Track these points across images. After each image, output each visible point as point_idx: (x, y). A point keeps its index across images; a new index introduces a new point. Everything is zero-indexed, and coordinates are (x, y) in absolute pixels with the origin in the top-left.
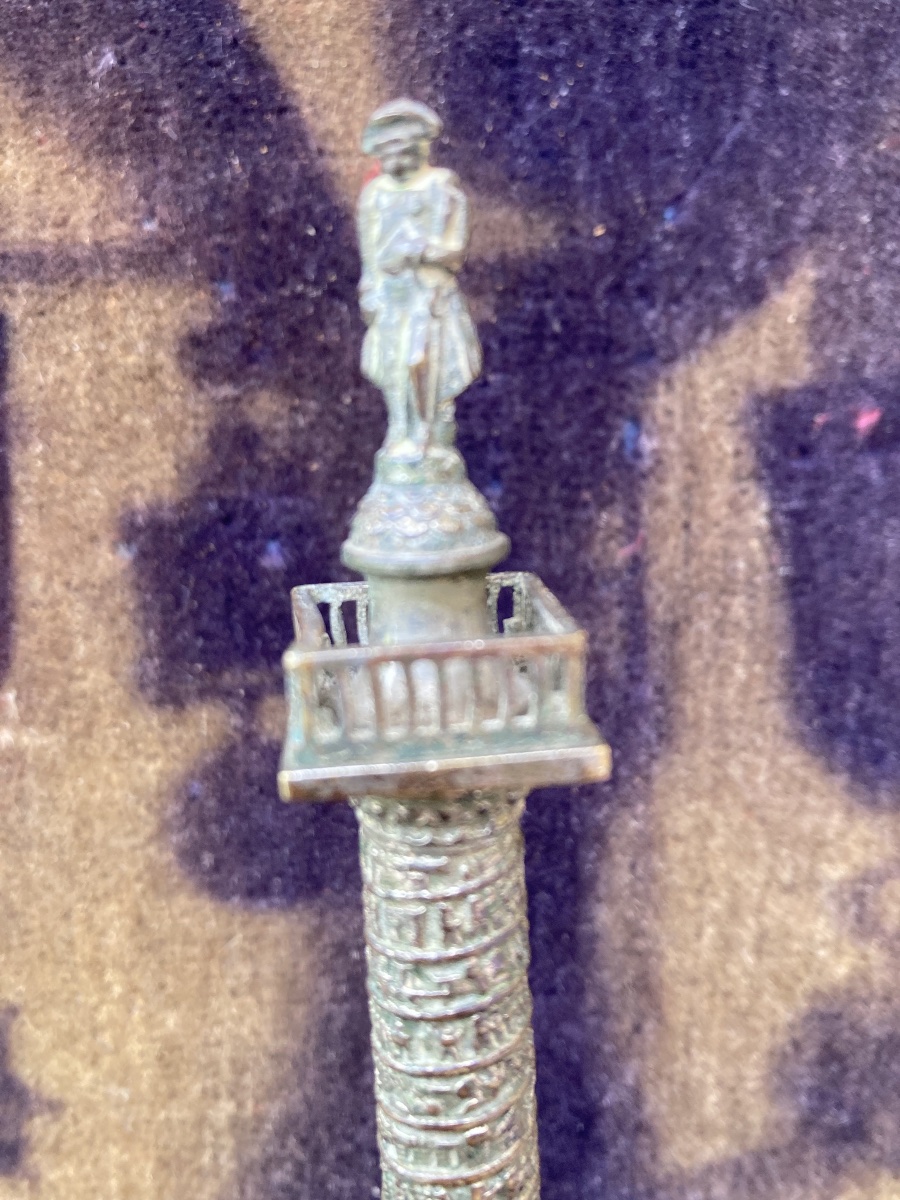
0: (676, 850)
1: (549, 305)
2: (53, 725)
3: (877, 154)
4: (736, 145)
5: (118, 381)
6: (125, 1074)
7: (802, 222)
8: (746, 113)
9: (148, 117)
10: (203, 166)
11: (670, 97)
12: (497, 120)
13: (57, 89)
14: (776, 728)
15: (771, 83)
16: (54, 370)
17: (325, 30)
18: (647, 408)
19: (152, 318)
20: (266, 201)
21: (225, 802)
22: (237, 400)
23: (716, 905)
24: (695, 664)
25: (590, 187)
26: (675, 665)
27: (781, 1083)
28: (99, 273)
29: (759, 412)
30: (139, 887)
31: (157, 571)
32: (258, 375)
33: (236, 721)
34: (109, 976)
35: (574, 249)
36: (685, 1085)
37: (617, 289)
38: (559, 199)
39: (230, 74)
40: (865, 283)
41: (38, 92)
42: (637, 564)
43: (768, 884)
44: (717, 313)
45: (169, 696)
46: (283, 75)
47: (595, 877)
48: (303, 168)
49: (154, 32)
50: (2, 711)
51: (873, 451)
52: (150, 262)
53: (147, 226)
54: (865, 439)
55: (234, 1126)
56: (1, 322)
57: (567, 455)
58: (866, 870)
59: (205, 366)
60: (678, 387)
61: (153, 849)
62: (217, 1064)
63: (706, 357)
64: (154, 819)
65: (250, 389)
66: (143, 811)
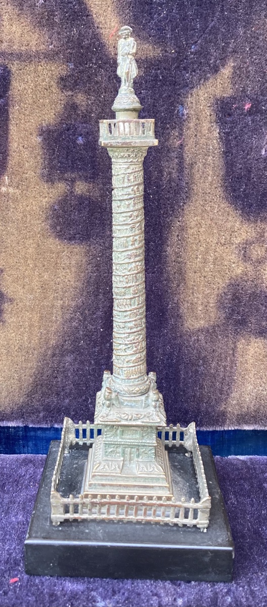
0: (190, 231)
1: (159, 71)
2: (18, 187)
3: (252, 31)
4: (212, 28)
5: (40, 89)
6: (32, 291)
7: (230, 50)
8: (215, 19)
9: (52, 17)
10: (66, 31)
11: (194, 14)
12: (146, 20)
13: (27, 8)
14: (220, 196)
15: (222, 11)
16: (23, 86)
18: (186, 101)
19: (51, 72)
20: (83, 41)
21: (64, 211)
22: (72, 96)
23: (202, 248)
24: (197, 176)
25: (171, 39)
26: (191, 176)
27: (220, 305)
28: (37, 60)
29: (217, 104)
30: (39, 235)
31: (48, 143)
32: (78, 89)
33: (68, 187)
34: (29, 262)
35: (166, 56)
36: (192, 303)
37: (178, 67)
38: (163, 42)
39: (74, 6)
40: (248, 67)
41: (22, 9)
42: (181, 146)
43: (217, 243)
44: (205, 75)
45: (49, 179)
46: (88, 6)
47: (167, 238)
48: (93, 31)
50: (4, 182)
51: (250, 115)
52: (50, 56)
53: (50, 47)
54: (247, 112)
55: (62, 308)
56: (9, 72)
57: (163, 114)
58: (247, 241)
59: (64, 86)
60: (194, 96)
61: (43, 225)
62: (58, 289)
63: (202, 87)
64: (44, 216)
65: (76, 93)
66: (41, 213)
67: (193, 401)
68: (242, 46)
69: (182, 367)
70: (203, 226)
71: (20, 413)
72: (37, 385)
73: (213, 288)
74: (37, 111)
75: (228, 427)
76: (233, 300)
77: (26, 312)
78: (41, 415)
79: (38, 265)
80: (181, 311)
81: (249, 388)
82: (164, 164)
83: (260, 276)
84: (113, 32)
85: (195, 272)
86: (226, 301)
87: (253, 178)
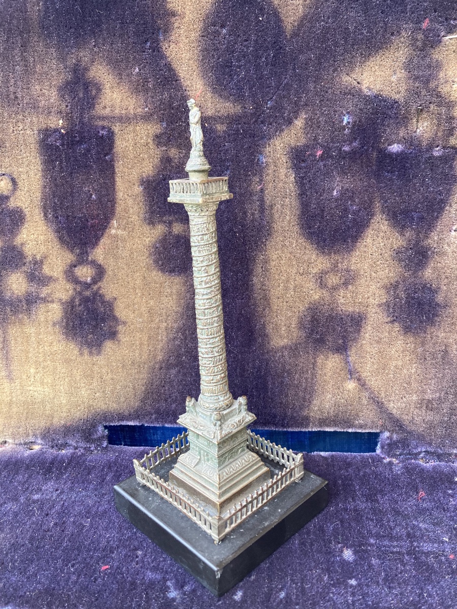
0: (273, 263)
1: (240, 126)
2: (125, 229)
3: (321, 86)
4: (285, 85)
5: (139, 146)
7: (302, 103)
8: (288, 76)
9: (146, 83)
10: (158, 95)
12: (227, 81)
13: (125, 77)
14: (297, 232)
15: (294, 69)
16: (125, 144)
17: (187, 61)
18: (264, 151)
19: (147, 131)
20: (173, 103)
21: (165, 249)
22: (167, 150)
23: (283, 278)
24: (276, 216)
25: (249, 97)
26: (272, 215)
27: (301, 325)
28: (135, 121)
29: (292, 152)
30: (144, 269)
31: (148, 192)
32: (171, 144)
33: (167, 228)
34: (137, 291)
35: (245, 112)
36: (276, 325)
37: (256, 121)
38: (242, 100)
40: (318, 118)
41: (121, 78)
42: (262, 190)
43: (296, 273)
44: (281, 127)
45: (151, 222)
46: (177, 72)
47: (252, 270)
48: (181, 94)
49: (147, 63)
50: (113, 225)
51: (322, 161)
52: (146, 118)
53: (146, 109)
54: (320, 158)
55: (166, 329)
56: (113, 133)
57: (245, 163)
58: (322, 270)
59: (159, 142)
60: (272, 146)
61: (147, 260)
62: (162, 314)
63: (278, 138)
64: (148, 253)
65: (170, 148)
66: (145, 250)
67: (280, 407)
68: (313, 99)
69: (269, 378)
70: (283, 259)
71: (136, 415)
72: (148, 393)
73: (294, 311)
74: (138, 165)
75: (312, 429)
76: (312, 321)
77: (137, 333)
78: (153, 417)
79: (145, 293)
80: (267, 331)
81: (328, 397)
82: (247, 206)
83: (335, 301)
84: (198, 93)
85: (278, 298)
86: (306, 322)
87: (326, 216)
